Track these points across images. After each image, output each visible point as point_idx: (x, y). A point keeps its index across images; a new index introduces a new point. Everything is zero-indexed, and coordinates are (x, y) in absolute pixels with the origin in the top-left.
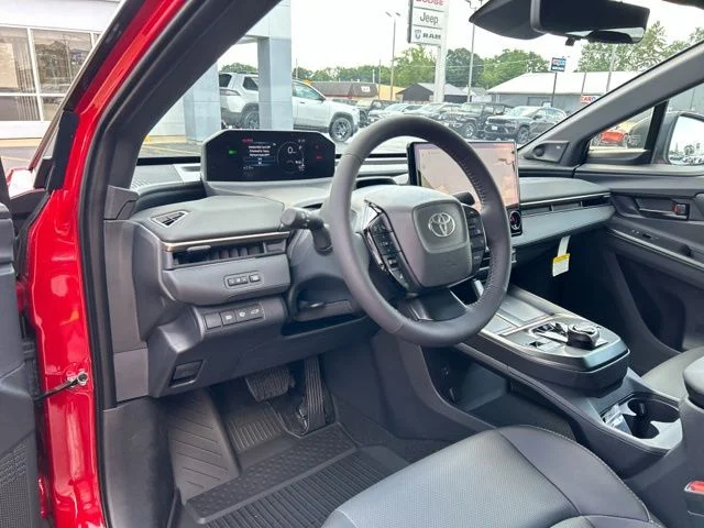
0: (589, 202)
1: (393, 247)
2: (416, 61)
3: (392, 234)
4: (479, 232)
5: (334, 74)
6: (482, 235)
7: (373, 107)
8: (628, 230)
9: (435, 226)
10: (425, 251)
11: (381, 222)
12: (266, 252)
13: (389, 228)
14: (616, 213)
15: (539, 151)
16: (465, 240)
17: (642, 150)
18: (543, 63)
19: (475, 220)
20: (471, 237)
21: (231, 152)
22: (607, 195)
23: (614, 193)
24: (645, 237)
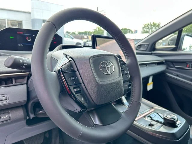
0: (159, 64)
1: (78, 80)
2: (99, 30)
3: (77, 72)
4: (126, 72)
5: (77, 33)
6: (127, 74)
7: (87, 41)
8: (171, 74)
9: (103, 68)
10: (97, 83)
11: (71, 65)
12: (14, 84)
13: (76, 69)
14: (167, 68)
15: (139, 47)
16: (120, 76)
17: (174, 46)
18: (132, 31)
19: (124, 66)
20: (123, 75)
21: (11, 37)
22: (164, 61)
23: (166, 61)
24: (178, 76)
